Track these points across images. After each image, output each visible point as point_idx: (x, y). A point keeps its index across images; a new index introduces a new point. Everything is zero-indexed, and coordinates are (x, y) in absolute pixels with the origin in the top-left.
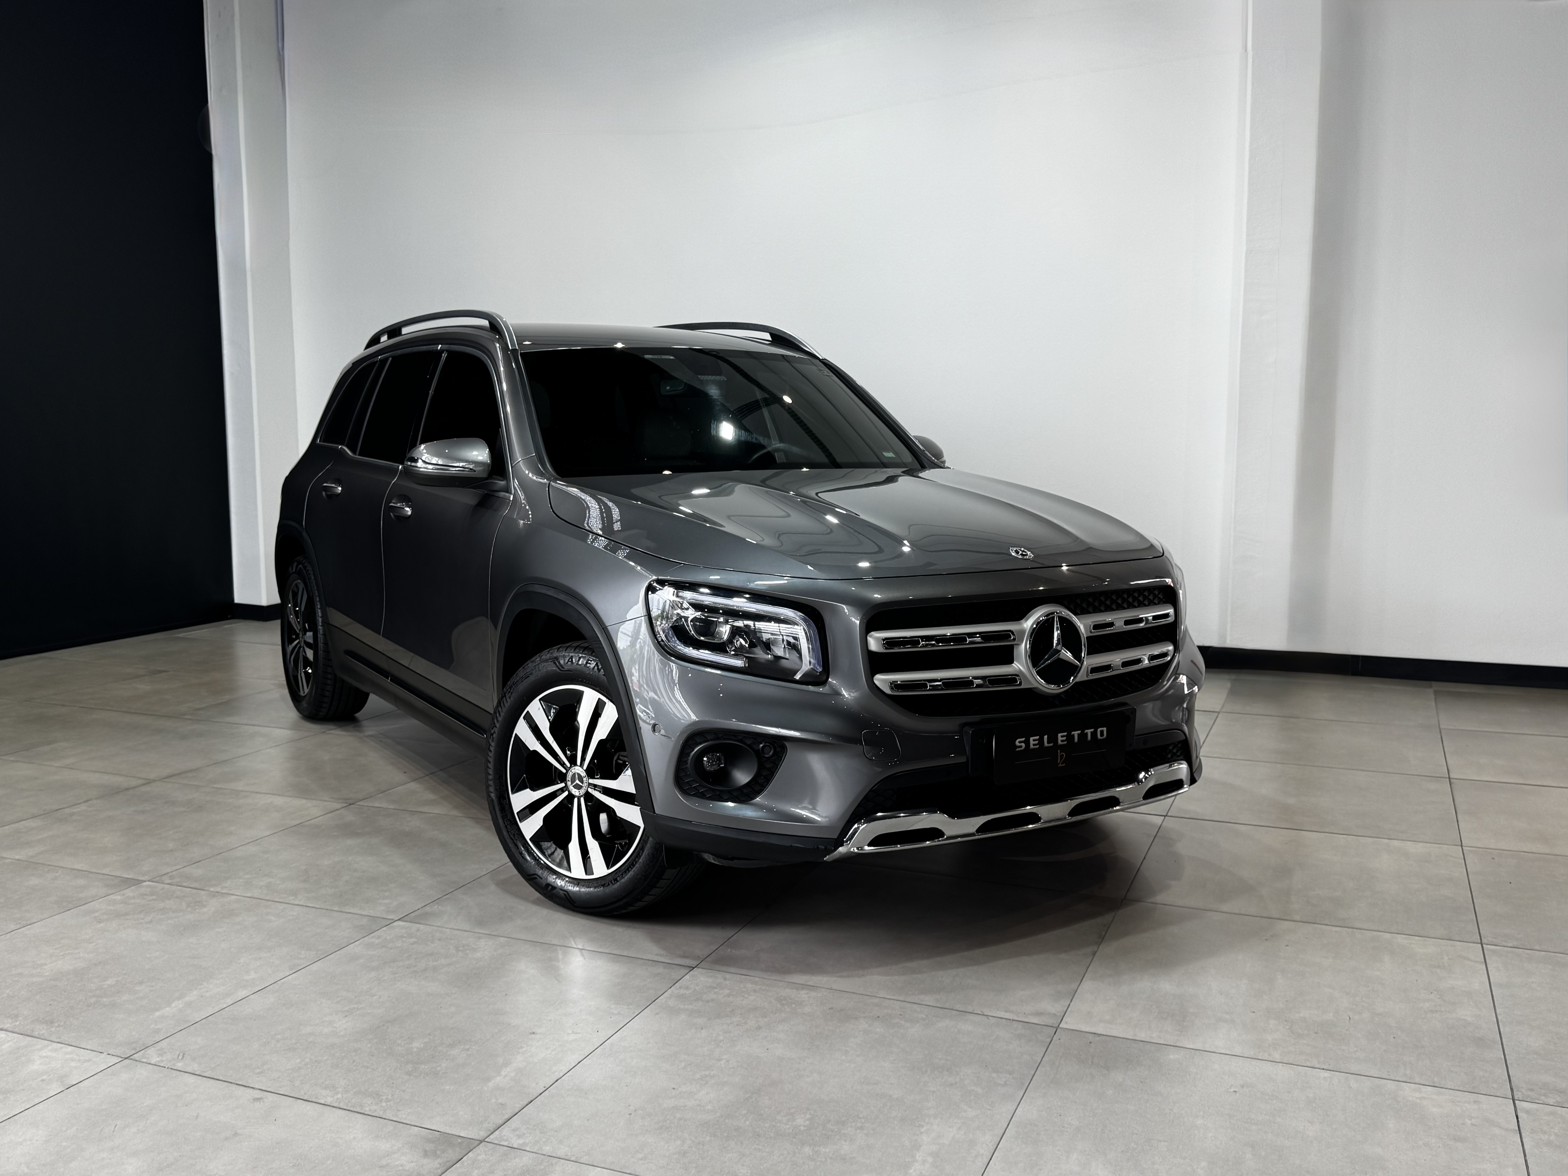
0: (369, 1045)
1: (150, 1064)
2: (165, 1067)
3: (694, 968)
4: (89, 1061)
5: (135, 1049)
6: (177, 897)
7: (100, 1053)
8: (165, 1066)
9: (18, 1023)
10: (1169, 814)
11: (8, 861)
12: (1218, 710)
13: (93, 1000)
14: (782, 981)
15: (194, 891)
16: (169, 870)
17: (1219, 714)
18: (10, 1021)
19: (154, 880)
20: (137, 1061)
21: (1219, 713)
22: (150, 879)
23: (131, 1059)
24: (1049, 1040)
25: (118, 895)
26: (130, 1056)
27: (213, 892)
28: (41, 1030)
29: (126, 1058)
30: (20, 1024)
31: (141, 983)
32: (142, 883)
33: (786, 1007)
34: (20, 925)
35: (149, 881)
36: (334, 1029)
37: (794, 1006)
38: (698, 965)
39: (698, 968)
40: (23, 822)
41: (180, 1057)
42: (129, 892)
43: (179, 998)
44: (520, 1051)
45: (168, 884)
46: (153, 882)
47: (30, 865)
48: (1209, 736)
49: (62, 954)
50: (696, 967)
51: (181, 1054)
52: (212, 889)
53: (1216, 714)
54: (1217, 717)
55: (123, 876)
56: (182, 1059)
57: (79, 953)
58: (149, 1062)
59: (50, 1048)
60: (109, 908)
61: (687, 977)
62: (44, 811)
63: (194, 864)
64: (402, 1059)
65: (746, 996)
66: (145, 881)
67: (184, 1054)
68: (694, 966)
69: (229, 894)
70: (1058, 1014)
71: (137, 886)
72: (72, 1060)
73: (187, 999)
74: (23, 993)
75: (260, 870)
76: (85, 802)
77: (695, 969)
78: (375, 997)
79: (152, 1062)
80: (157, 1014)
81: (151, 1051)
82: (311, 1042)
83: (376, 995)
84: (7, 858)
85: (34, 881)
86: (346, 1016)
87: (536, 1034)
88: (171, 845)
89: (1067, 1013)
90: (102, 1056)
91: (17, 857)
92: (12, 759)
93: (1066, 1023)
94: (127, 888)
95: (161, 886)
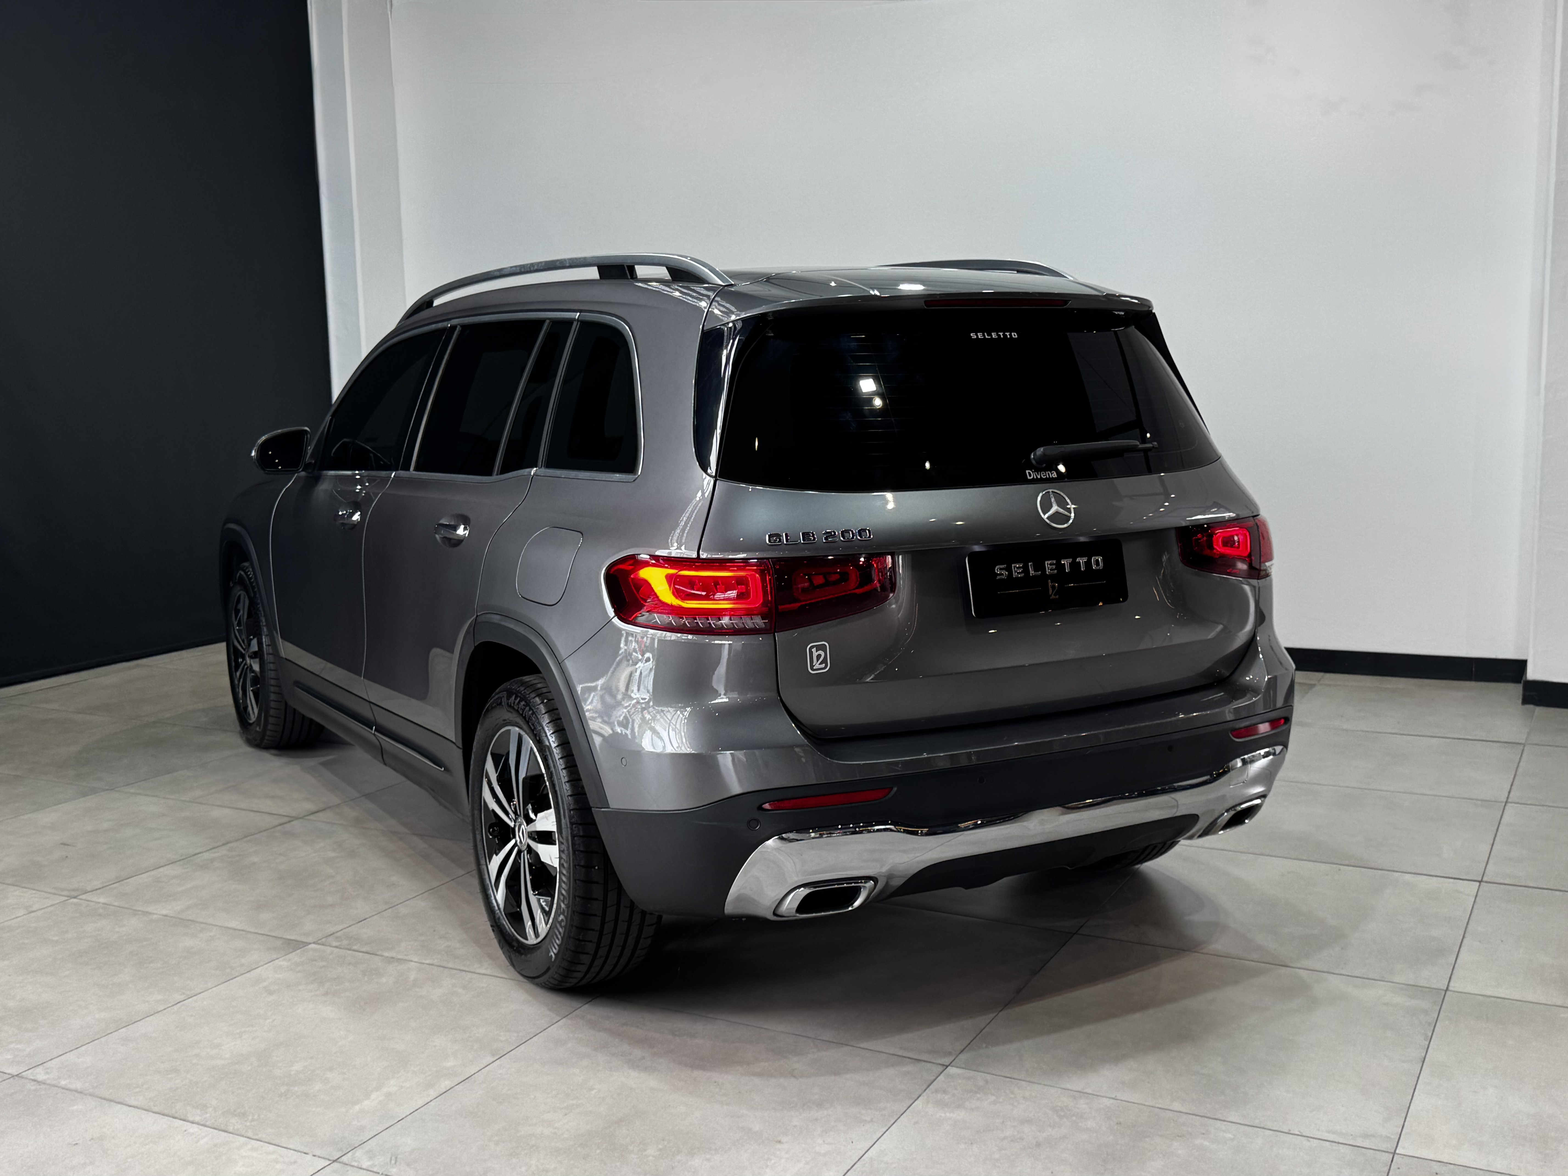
0: (598, 1151)
1: (361, 1168)
2: (378, 1173)
3: (947, 1067)
4: (295, 1162)
5: (341, 1150)
6: (350, 964)
7: (305, 1153)
8: (378, 1171)
9: (208, 1115)
10: (1485, 879)
11: (155, 916)
12: (1523, 742)
13: (283, 1089)
14: (1054, 1087)
15: (367, 956)
16: (333, 929)
17: (1524, 747)
18: (199, 1112)
19: (320, 942)
20: (347, 1165)
21: (1524, 745)
22: (314, 940)
23: (340, 1162)
24: (1386, 1169)
25: (284, 960)
26: (338, 1159)
27: (387, 957)
28: (235, 1123)
29: (334, 1161)
30: (210, 1116)
31: (331, 1069)
32: (308, 945)
33: (1065, 1120)
34: (185, 995)
35: (314, 943)
36: (556, 1130)
37: (1074, 1118)
38: (951, 1063)
39: (952, 1066)
40: (161, 870)
41: (393, 1162)
42: (295, 957)
43: (378, 1089)
44: (769, 1164)
45: (336, 947)
46: (319, 944)
47: (180, 922)
48: (1517, 777)
49: (238, 1031)
50: (949, 1065)
51: (393, 1158)
52: (386, 954)
53: (1521, 747)
54: (1523, 750)
55: (284, 937)
56: (395, 1163)
57: (256, 1031)
58: (360, 1166)
59: (249, 1146)
60: (276, 976)
61: (941, 1077)
62: (181, 856)
63: (359, 922)
64: (639, 1170)
65: (1016, 1104)
66: (310, 944)
67: (396, 1158)
68: (948, 1064)
69: (406, 960)
70: (1392, 1137)
71: (302, 949)
72: (277, 1162)
73: (385, 1090)
74: (205, 1079)
75: (434, 931)
76: (224, 844)
77: (949, 1067)
78: (593, 1092)
79: (364, 1166)
80: (357, 1108)
81: (359, 1153)
82: (533, 1146)
83: (593, 1089)
84: (154, 914)
85: (189, 942)
86: (566, 1115)
87: (783, 1143)
88: (330, 899)
89: (1402, 1136)
90: (309, 1157)
91: (164, 912)
92: (132, 791)
93: (1404, 1148)
94: (291, 953)
95: (329, 950)
